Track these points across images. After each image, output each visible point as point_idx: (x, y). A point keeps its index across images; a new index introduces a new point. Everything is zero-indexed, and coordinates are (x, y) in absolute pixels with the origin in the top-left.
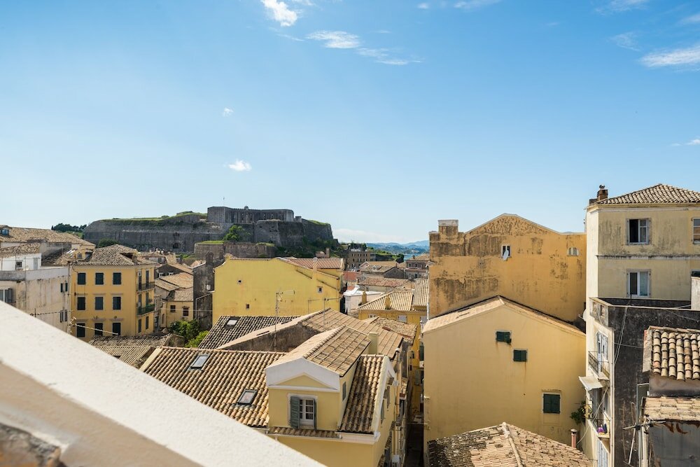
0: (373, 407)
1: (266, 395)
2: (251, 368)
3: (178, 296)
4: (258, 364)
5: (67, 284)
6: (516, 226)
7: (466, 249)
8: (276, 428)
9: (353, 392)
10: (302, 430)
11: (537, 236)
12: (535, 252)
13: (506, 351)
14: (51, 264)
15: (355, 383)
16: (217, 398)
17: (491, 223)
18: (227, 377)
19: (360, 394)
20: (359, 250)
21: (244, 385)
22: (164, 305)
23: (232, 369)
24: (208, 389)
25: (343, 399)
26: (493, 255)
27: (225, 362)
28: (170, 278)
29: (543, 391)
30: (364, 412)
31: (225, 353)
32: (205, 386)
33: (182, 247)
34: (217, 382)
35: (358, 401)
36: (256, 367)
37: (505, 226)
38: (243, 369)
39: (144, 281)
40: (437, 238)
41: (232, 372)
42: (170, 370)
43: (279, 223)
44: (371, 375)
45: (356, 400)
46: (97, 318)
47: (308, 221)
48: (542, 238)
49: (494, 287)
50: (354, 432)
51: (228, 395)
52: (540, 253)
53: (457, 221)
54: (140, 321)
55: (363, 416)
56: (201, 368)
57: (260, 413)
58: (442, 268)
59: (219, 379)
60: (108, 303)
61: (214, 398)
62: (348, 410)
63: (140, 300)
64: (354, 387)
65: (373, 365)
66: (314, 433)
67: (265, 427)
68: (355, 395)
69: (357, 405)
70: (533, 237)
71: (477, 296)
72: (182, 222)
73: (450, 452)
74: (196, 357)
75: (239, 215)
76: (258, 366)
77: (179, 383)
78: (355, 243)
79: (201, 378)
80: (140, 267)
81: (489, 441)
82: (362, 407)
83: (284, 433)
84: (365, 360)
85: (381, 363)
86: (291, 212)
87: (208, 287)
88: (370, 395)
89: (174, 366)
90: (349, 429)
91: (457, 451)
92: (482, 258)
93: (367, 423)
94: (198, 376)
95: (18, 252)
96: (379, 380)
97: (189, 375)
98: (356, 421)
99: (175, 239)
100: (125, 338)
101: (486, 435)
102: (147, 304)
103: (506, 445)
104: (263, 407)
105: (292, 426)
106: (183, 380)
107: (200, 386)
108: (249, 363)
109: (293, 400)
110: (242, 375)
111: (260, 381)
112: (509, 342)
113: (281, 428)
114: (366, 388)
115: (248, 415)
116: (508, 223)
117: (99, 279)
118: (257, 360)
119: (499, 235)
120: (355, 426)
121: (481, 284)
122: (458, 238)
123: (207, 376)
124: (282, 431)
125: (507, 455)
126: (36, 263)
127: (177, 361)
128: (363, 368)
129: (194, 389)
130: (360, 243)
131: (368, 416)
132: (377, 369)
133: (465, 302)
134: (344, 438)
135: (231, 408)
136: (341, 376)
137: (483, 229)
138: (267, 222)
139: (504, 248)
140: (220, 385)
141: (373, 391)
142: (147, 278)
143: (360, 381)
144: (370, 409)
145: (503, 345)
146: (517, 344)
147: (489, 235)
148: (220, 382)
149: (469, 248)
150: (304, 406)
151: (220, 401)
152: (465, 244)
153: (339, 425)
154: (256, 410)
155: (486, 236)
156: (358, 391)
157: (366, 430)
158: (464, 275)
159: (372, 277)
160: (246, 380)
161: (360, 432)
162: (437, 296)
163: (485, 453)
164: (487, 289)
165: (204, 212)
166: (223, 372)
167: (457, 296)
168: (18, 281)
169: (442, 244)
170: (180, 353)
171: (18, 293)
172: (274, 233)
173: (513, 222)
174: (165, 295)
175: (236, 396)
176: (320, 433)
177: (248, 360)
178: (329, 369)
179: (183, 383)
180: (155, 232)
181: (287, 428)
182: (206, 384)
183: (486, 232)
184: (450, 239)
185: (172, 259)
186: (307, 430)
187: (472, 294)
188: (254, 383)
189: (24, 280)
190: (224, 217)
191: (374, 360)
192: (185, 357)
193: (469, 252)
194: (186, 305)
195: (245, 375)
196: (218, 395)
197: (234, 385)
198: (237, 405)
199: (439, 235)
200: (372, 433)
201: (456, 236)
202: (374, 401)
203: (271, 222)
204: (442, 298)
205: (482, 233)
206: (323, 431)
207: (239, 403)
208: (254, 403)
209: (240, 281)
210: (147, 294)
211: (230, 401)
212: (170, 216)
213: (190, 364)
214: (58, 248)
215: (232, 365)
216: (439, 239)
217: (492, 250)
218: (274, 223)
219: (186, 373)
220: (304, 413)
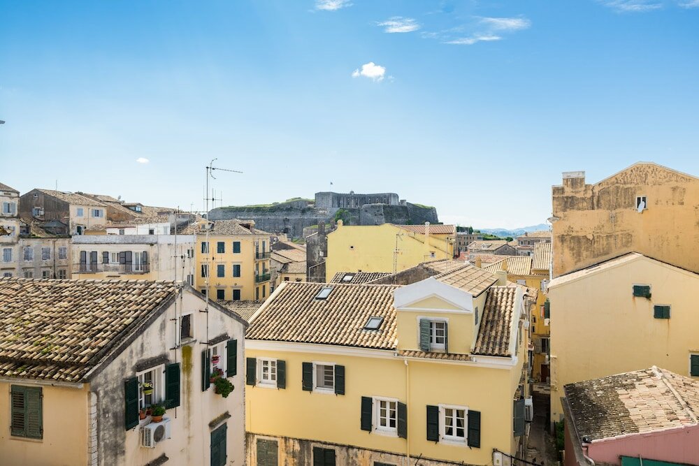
0: (508, 333)
1: (392, 322)
2: (375, 299)
3: (291, 268)
4: (382, 295)
5: (192, 251)
6: (653, 175)
7: (595, 203)
8: (405, 351)
9: (485, 319)
10: (433, 353)
11: (679, 184)
12: (676, 202)
13: (645, 307)
14: (178, 233)
15: (487, 311)
16: (343, 324)
17: (624, 174)
18: (352, 306)
19: (493, 321)
20: (465, 233)
21: (369, 313)
22: (279, 277)
23: (356, 300)
24: (334, 316)
25: (476, 324)
26: (626, 208)
27: (348, 294)
28: (283, 252)
29: (690, 352)
30: (499, 337)
31: (348, 287)
32: (330, 314)
33: (291, 232)
34: (342, 310)
35: (492, 327)
36: (380, 298)
37: (640, 176)
38: (367, 300)
39: (261, 251)
40: (561, 191)
41: (357, 302)
42: (296, 301)
43: (384, 207)
44: (504, 304)
45: (489, 326)
46: (219, 284)
47: (413, 205)
48: (684, 187)
49: (628, 242)
50: (490, 355)
51: (354, 322)
52: (682, 204)
53: (583, 172)
54: (257, 289)
55: (498, 340)
56: (326, 298)
57: (388, 337)
58: (567, 224)
59: (344, 308)
60: (229, 271)
61: (341, 324)
62: (481, 335)
63: (257, 269)
64: (486, 315)
65: (505, 295)
66: (446, 356)
67: (394, 349)
68: (487, 322)
69: (491, 331)
70: (673, 186)
71: (607, 253)
72: (291, 208)
73: (592, 394)
74: (320, 290)
75: (345, 199)
76: (383, 297)
77: (305, 311)
78: (461, 226)
79: (326, 307)
80: (257, 237)
81: (638, 383)
82: (497, 333)
83: (414, 356)
84: (496, 290)
85: (513, 293)
86: (396, 196)
87: (321, 254)
88: (504, 322)
89: (299, 297)
90: (483, 352)
91: (601, 392)
92: (614, 212)
93: (503, 346)
94: (323, 305)
95: (150, 222)
96: (513, 309)
97: (314, 305)
98: (491, 345)
99: (285, 224)
100: (245, 302)
101: (634, 378)
102: (264, 273)
103: (660, 385)
104: (390, 332)
105: (422, 349)
106: (309, 309)
107: (326, 314)
108: (373, 295)
109: (422, 323)
110: (367, 305)
111: (386, 309)
112: (648, 296)
113: (410, 352)
114: (499, 316)
115: (376, 339)
116: (642, 172)
117: (221, 247)
118: (381, 292)
119: (632, 186)
120: (490, 350)
121: (612, 240)
122: (585, 190)
123: (332, 306)
124: (412, 354)
125: (663, 394)
126: (165, 231)
127: (302, 294)
128: (494, 299)
129: (320, 316)
130: (466, 226)
131: (504, 340)
132: (510, 299)
133: (594, 260)
134: (478, 361)
135: (358, 332)
136: (474, 297)
137: (614, 180)
138: (372, 206)
139: (639, 199)
140: (345, 312)
141: (507, 318)
142: (264, 249)
143: (492, 309)
144: (506, 334)
145: (641, 301)
146: (659, 299)
147: (621, 186)
148: (345, 311)
149: (598, 201)
150: (434, 329)
151: (346, 326)
152: (593, 197)
153: (473, 347)
154: (384, 334)
155: (618, 187)
156: (490, 318)
157: (503, 353)
158: (591, 231)
159: (482, 255)
160: (372, 309)
161: (496, 355)
162: (562, 254)
163: (634, 393)
164: (619, 245)
165: (312, 198)
166: (348, 302)
167: (584, 253)
168: (152, 245)
169: (567, 197)
170: (304, 287)
171: (151, 256)
172: (380, 216)
173: (650, 171)
174: (279, 267)
175: (362, 322)
176: (452, 356)
177: (372, 292)
178: (461, 289)
179: (309, 311)
180: (267, 217)
181: (416, 352)
182: (332, 312)
183: (617, 183)
184: (576, 192)
185: (283, 239)
186: (438, 354)
187: (602, 251)
188: (380, 312)
189: (156, 243)
190: (331, 202)
191: (506, 290)
192: (309, 290)
193: (598, 205)
194: (299, 277)
195: (370, 304)
196: (345, 321)
197: (360, 313)
198: (364, 330)
199: (563, 189)
200: (509, 356)
201: (583, 188)
202: (509, 327)
203: (376, 206)
204: (568, 256)
205: (613, 184)
206: (456, 355)
207: (366, 328)
208: (381, 328)
209: (352, 247)
210: (264, 264)
211: (356, 327)
212: (280, 202)
213: (315, 296)
214: (184, 220)
215: (356, 296)
216: (563, 192)
217: (625, 203)
218: (379, 207)
219: (311, 303)
220: (434, 336)
